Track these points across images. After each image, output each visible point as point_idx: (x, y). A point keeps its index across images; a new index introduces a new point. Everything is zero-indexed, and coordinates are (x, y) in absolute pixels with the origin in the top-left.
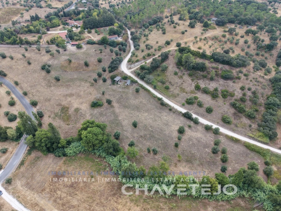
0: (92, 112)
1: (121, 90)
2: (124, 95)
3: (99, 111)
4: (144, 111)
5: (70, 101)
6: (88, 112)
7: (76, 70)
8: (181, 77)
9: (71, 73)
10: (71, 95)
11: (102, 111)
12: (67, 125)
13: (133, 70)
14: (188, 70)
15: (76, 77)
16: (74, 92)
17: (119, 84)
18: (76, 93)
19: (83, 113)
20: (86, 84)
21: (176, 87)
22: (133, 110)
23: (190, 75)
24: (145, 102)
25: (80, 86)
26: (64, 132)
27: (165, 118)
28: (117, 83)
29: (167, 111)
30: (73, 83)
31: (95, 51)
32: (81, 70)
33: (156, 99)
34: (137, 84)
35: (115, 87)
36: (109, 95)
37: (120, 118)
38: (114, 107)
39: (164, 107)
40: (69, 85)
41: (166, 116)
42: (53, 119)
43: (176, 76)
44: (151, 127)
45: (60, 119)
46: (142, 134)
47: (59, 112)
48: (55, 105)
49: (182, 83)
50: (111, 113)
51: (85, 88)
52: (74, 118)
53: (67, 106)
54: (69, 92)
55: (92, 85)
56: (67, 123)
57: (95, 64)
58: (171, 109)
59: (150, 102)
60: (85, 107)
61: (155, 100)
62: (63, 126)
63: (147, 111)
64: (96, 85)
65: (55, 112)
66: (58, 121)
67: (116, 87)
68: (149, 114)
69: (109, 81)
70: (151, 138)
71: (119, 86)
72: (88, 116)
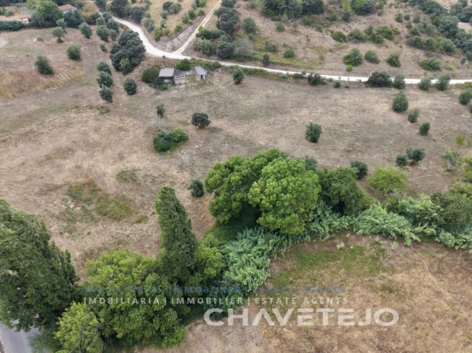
0: (179, 162)
1: (196, 93)
2: (214, 99)
3: (194, 152)
4: (291, 108)
5: (78, 167)
6: (164, 166)
7: (21, 91)
8: (295, 32)
9: (9, 103)
10: (65, 153)
11: (198, 149)
12: (139, 222)
13: (182, 49)
14: (296, 17)
15: (33, 107)
16: (63, 141)
17: (180, 84)
18: (74, 142)
19: (156, 175)
20: (84, 114)
21: (303, 49)
22: (268, 115)
23: (307, 24)
24: (276, 93)
25: (71, 123)
26: (147, 245)
27: (346, 101)
28: (173, 84)
29: (334, 90)
30: (41, 124)
31: (40, 40)
32: (39, 88)
33: (291, 80)
34: (220, 70)
35: (173, 93)
36: (178, 111)
37: (262, 143)
38: (221, 130)
39: (321, 87)
40: (31, 131)
41: (343, 98)
42: (66, 234)
43: (284, 33)
44: (342, 126)
45: (94, 221)
46: (342, 146)
47: (72, 206)
48: (32, 198)
49: (308, 40)
50: (229, 143)
51: (92, 123)
52: (142, 196)
53: (81, 180)
54: (47, 147)
55: (104, 111)
56: (134, 219)
57: (68, 67)
58: (338, 85)
59: (284, 89)
60: (143, 161)
61: (289, 82)
62: (128, 232)
63: (299, 105)
64: (115, 107)
65: (57, 212)
66: (92, 231)
67: (176, 92)
68: (311, 108)
69: (144, 89)
70: (367, 144)
71: (184, 86)
72: (175, 173)
